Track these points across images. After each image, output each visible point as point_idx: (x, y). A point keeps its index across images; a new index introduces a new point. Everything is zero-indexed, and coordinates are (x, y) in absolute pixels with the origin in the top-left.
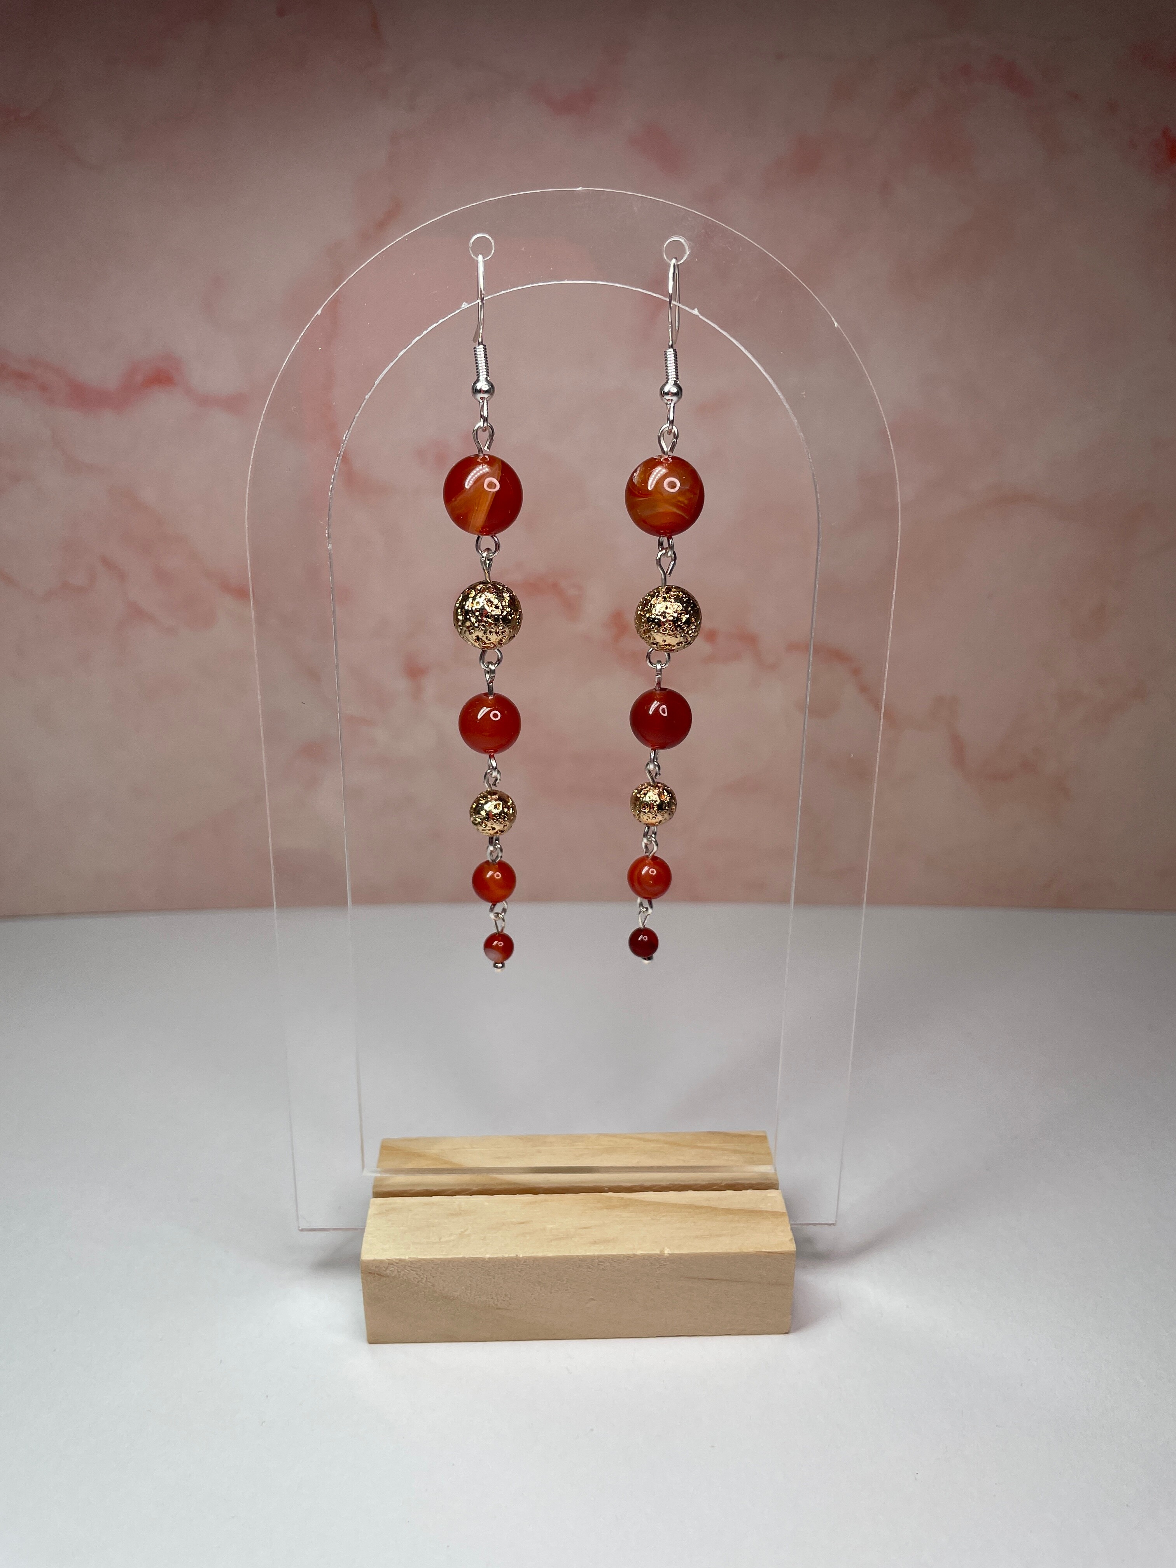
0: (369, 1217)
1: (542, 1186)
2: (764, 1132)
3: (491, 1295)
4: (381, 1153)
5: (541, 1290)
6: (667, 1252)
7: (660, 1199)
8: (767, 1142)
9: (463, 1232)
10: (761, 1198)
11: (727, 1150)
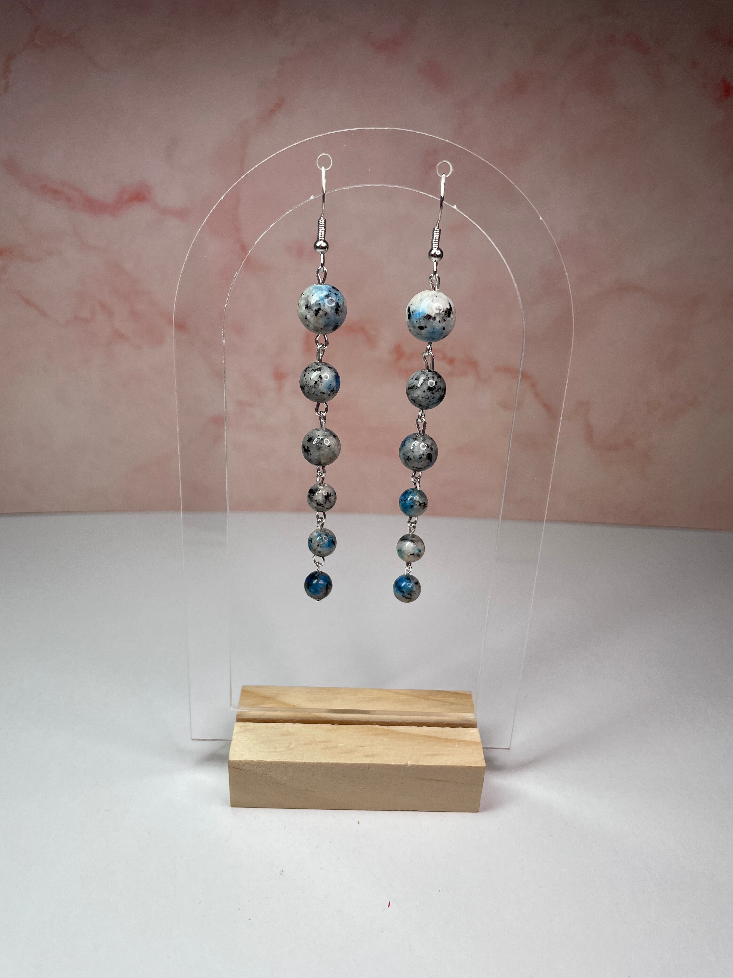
0: (234, 734)
1: (336, 720)
2: (470, 692)
3: (305, 783)
4: (242, 695)
5: (334, 781)
6: (409, 763)
7: (407, 731)
8: (472, 698)
9: (289, 746)
10: (466, 733)
11: (447, 702)
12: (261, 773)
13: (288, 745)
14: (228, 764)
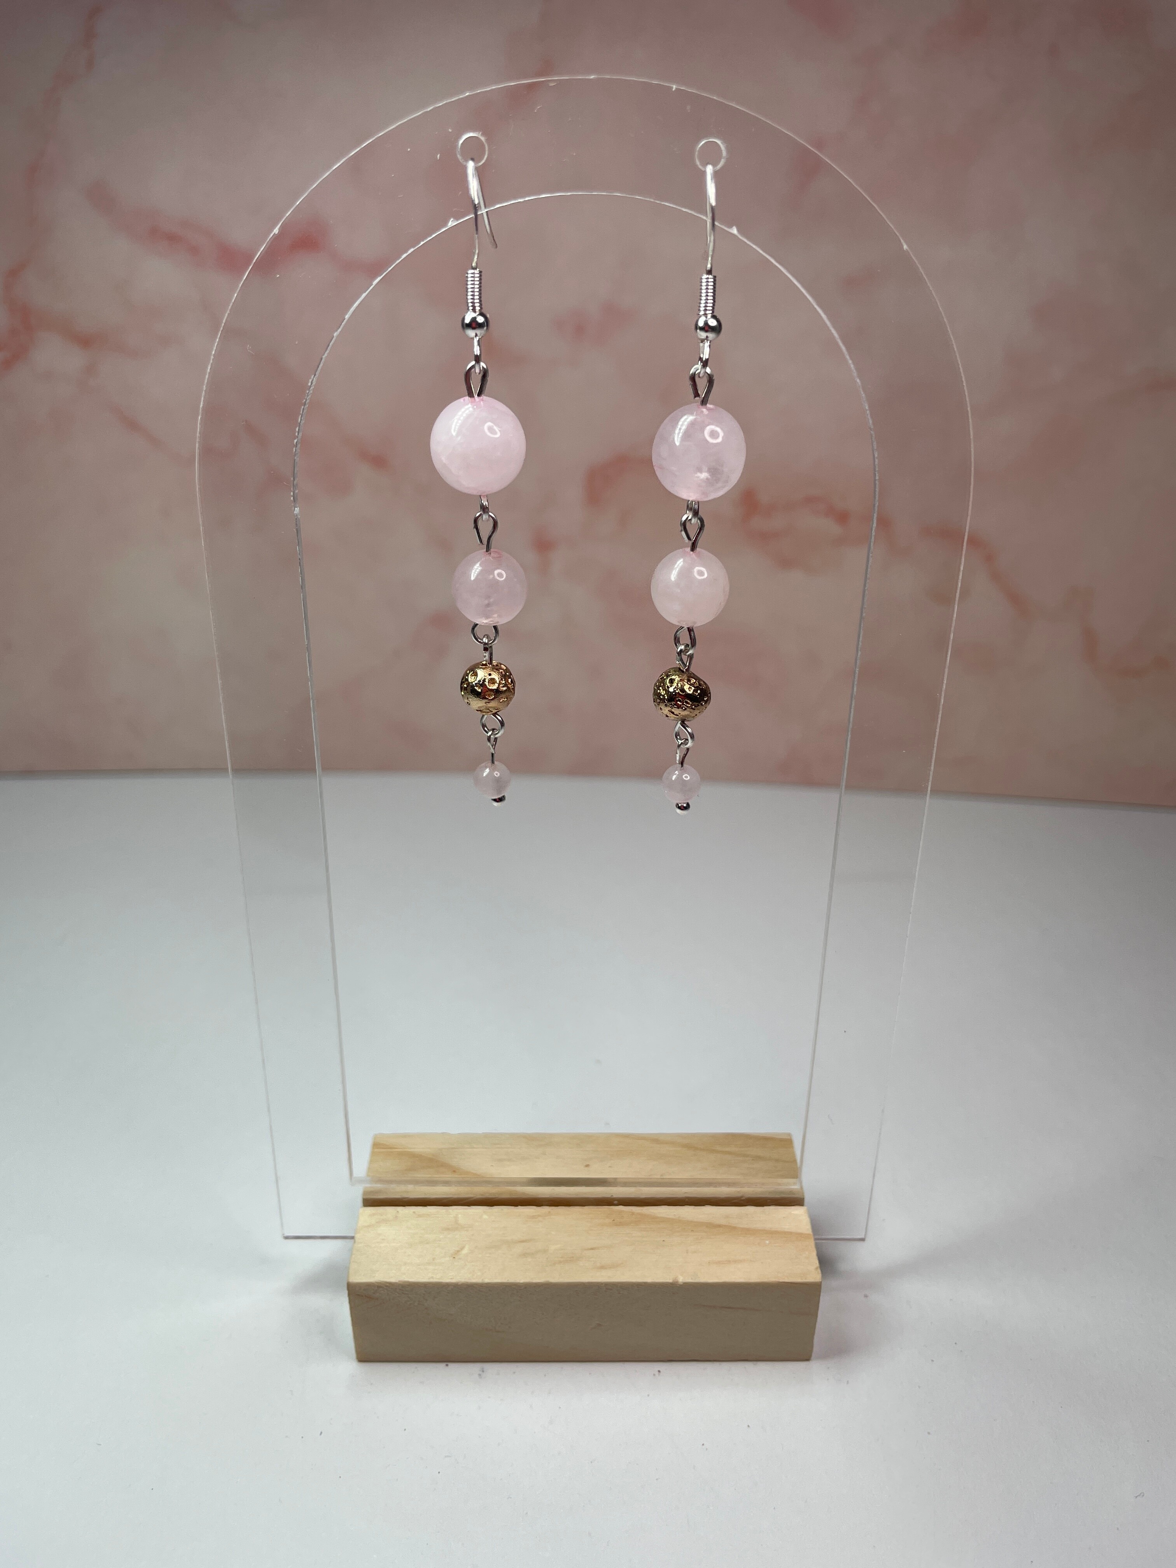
2: (789, 1134)
3: (489, 1318)
4: (373, 1154)
6: (681, 1279)
7: (675, 1215)
8: (793, 1148)
9: (458, 1252)
10: (784, 1216)
11: (747, 1156)
12: (408, 1303)
13: (457, 1249)
14: (346, 1289)
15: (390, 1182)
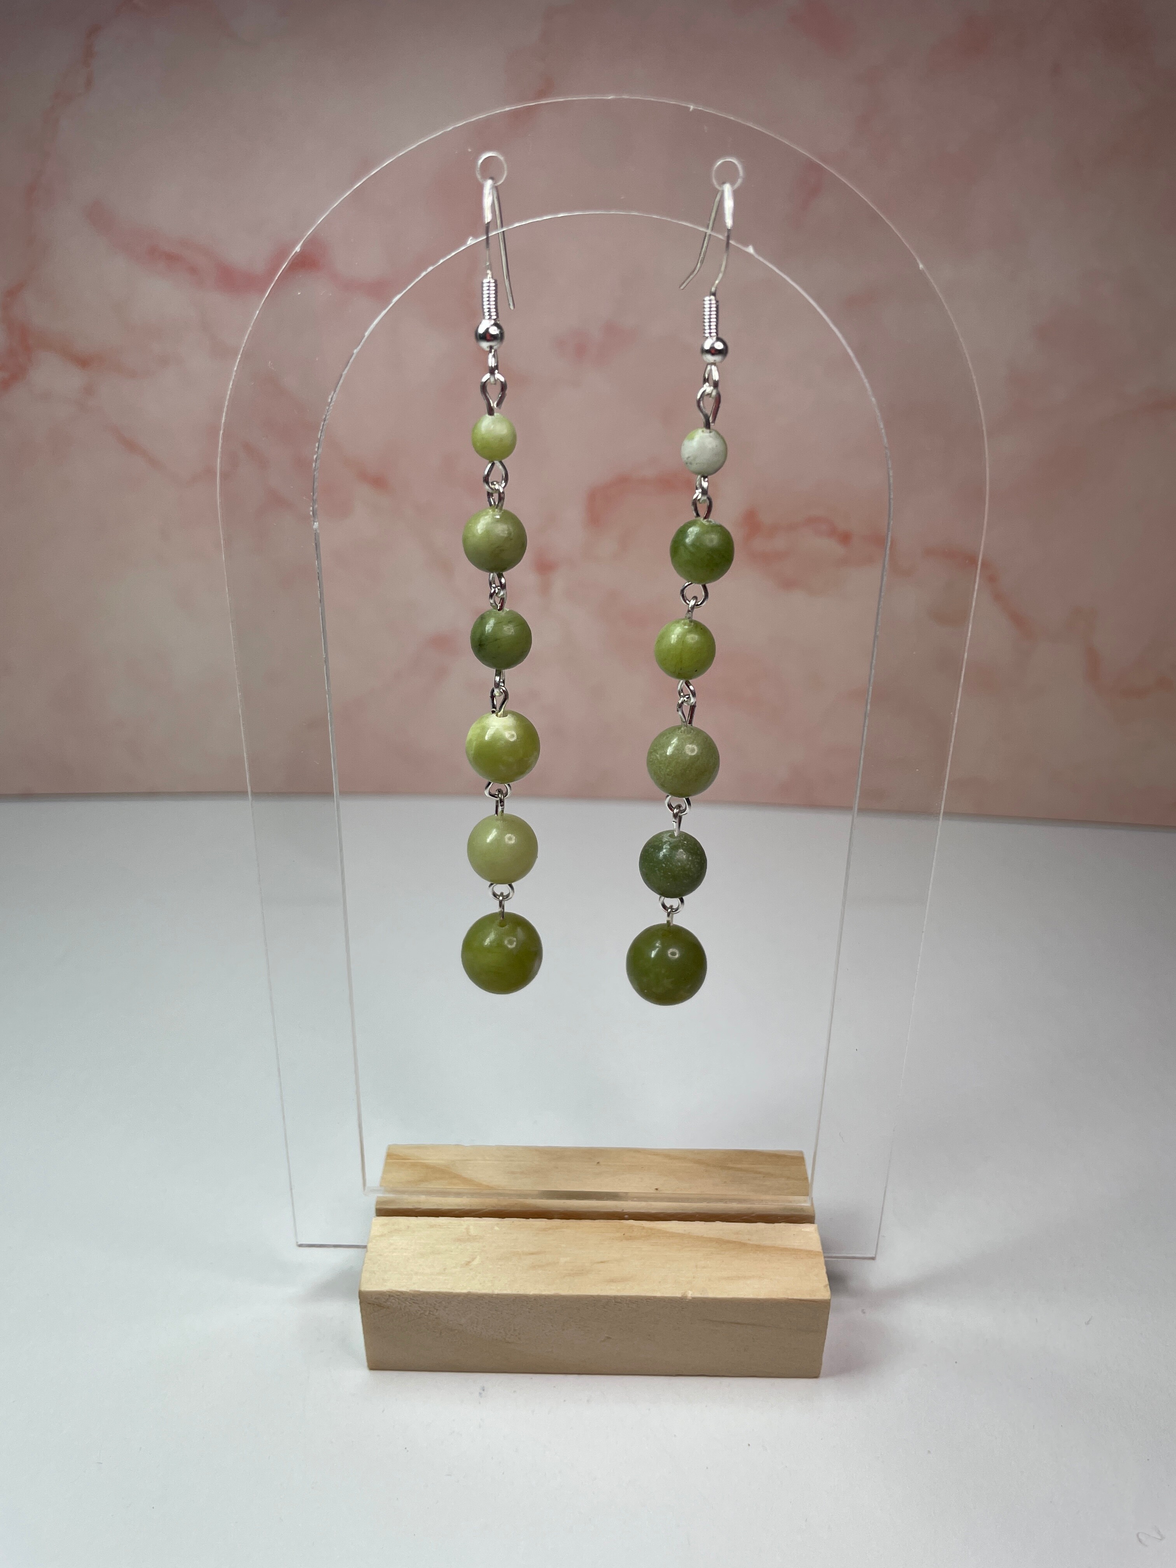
1: (556, 1209)
2: (801, 1152)
3: (499, 1329)
4: (387, 1164)
5: (552, 1326)
6: (690, 1294)
7: (685, 1231)
8: (805, 1165)
9: (469, 1262)
10: (795, 1233)
11: (760, 1173)
12: (419, 1312)
13: (468, 1260)
14: (358, 1298)
15: (403, 1192)
